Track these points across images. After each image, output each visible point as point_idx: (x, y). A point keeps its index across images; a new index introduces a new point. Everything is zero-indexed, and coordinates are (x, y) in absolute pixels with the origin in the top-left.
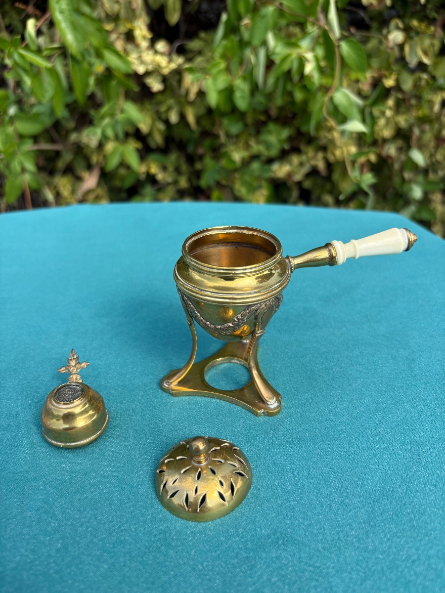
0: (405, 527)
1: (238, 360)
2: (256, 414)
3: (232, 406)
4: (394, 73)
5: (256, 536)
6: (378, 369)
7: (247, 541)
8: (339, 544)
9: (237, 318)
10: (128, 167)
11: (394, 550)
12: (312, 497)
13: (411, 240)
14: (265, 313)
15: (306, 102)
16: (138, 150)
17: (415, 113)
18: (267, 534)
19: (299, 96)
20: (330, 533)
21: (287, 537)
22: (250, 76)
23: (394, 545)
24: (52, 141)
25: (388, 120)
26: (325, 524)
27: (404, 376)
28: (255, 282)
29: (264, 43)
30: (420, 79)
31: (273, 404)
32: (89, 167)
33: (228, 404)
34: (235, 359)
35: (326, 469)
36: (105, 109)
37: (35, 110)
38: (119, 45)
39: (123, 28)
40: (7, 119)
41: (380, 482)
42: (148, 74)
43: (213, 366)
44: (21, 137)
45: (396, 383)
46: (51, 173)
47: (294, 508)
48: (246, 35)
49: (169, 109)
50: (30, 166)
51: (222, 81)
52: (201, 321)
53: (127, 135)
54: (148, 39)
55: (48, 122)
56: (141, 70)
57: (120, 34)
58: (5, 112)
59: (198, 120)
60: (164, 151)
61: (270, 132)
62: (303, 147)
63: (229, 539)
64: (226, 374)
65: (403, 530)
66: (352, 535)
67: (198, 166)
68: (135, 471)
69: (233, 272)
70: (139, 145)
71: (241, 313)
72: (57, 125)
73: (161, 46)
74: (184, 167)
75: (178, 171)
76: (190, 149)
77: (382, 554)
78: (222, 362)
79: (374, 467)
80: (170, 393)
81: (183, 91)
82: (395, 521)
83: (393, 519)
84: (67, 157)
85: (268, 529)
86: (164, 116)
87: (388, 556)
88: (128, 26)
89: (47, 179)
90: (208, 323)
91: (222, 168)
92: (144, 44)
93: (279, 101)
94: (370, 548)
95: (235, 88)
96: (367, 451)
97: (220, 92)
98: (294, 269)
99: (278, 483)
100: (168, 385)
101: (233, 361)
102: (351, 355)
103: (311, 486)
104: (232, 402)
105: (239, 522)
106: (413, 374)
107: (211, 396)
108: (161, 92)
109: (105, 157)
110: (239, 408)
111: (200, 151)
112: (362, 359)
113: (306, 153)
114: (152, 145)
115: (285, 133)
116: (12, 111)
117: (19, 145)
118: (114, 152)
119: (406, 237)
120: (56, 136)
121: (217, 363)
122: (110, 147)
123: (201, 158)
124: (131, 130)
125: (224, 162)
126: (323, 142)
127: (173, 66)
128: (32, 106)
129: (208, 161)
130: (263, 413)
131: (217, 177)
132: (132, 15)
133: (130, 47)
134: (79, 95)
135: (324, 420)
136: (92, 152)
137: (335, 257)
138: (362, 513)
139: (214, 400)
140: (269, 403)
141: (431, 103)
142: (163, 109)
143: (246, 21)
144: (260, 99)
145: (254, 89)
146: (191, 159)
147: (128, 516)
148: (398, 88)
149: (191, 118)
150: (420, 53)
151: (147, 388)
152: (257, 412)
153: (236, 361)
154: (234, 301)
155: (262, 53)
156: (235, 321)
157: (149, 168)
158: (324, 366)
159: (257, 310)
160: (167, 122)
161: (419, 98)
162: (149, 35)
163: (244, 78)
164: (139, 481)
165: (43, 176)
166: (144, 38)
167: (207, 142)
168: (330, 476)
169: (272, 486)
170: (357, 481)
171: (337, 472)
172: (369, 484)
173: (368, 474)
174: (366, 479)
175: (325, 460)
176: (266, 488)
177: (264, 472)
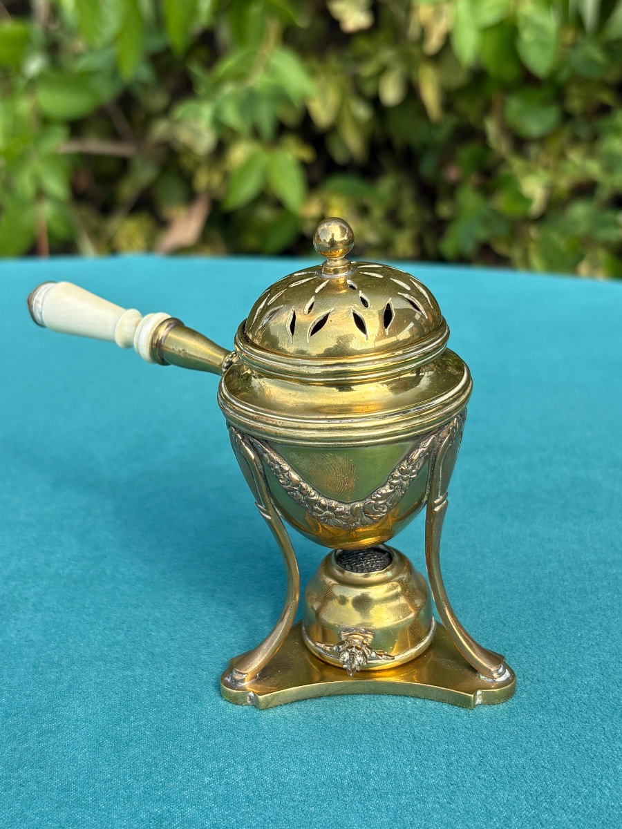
10: (279, 204)
12: (473, 800)
16: (304, 166)
24: (115, 135)
32: (191, 197)
35: (521, 761)
36: (228, 64)
37: (83, 64)
40: (21, 83)
44: (45, 121)
46: (106, 209)
47: (430, 814)
49: (383, 71)
50: (56, 186)
51: (492, 7)
53: (281, 129)
55: (106, 92)
58: (19, 69)
59: (449, 100)
60: (367, 170)
67: (444, 210)
68: (132, 718)
72: (127, 101)
74: (409, 210)
75: (394, 218)
76: (427, 167)
81: (413, 31)
84: (143, 174)
86: (368, 89)
89: (94, 221)
91: (497, 214)
95: (521, 24)
97: (486, 30)
99: (412, 771)
103: (479, 783)
105: (311, 823)
108: (364, 33)
109: (226, 176)
111: (453, 174)
114: (339, 156)
116: (35, 65)
117: (37, 140)
118: (248, 165)
120: (121, 123)
122: (239, 153)
123: (452, 190)
124: (291, 118)
125: (502, 202)
128: (78, 56)
129: (469, 199)
131: (482, 234)
134: (177, 36)
135: (547, 678)
136: (198, 165)
142: (367, 70)
146: (429, 193)
147: (97, 785)
149: (430, 95)
160: (375, 102)
164: (135, 735)
165: (86, 214)
167: (466, 153)
168: (525, 772)
169: (398, 773)
170: (580, 787)
171: (543, 767)
172: (604, 794)
173: (607, 778)
174: (602, 785)
175: (524, 744)
176: (385, 775)
177: (388, 749)
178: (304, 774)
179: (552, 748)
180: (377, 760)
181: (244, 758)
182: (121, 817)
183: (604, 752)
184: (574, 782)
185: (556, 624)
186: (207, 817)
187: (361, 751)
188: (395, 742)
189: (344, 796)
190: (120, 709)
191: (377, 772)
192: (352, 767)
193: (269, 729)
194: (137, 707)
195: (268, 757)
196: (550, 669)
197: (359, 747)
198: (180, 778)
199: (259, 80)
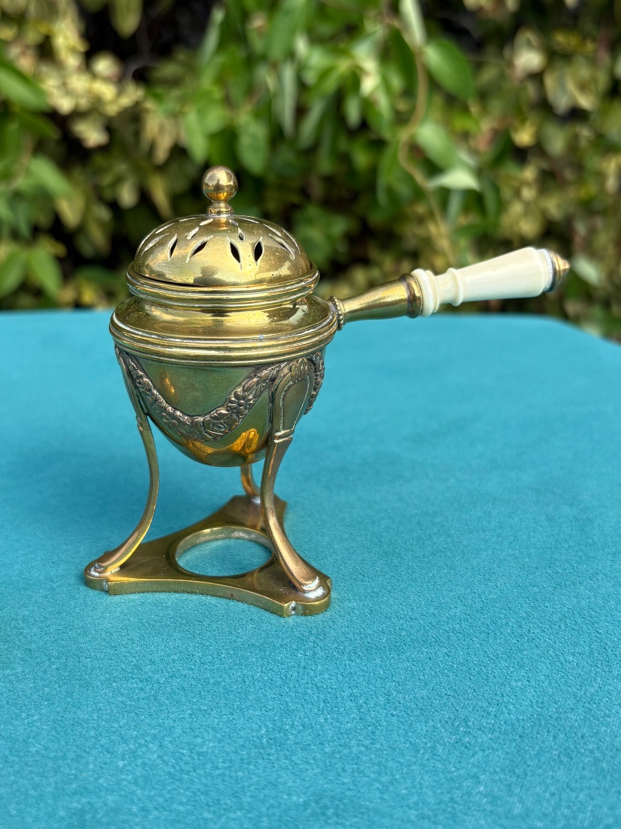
0: (585, 773)
1: (244, 531)
2: (279, 613)
3: (232, 603)
4: (528, 123)
5: (279, 807)
6: (521, 535)
7: (259, 817)
8: (453, 808)
9: (236, 396)
10: (38, 292)
11: (566, 811)
12: (396, 737)
13: (557, 268)
14: (290, 387)
15: (374, 171)
16: (60, 260)
17: (573, 194)
18: (301, 803)
19: (362, 158)
20: (434, 792)
21: (344, 804)
22: (266, 111)
23: (564, 803)
25: (527, 205)
26: (422, 779)
27: (571, 543)
28: (267, 320)
29: (291, 55)
30: (576, 137)
31: (313, 591)
33: (223, 601)
34: (239, 531)
35: (425, 692)
38: (26, 63)
39: (32, 36)
41: (532, 706)
42: (77, 114)
43: (194, 546)
45: (557, 556)
47: (358, 758)
48: (258, 44)
49: (119, 180)
51: (215, 118)
52: (165, 409)
53: (36, 230)
54: (80, 53)
56: (65, 105)
57: (28, 47)
59: (175, 203)
60: (109, 262)
61: (310, 222)
62: (374, 253)
63: (222, 816)
64: (221, 556)
65: (581, 778)
66: (479, 792)
68: (24, 715)
69: (225, 297)
70: (60, 249)
71: (243, 384)
73: (104, 65)
77: (541, 820)
78: (212, 537)
79: (519, 684)
80: (102, 590)
81: (145, 145)
82: (565, 765)
83: (561, 762)
85: (305, 793)
86: (108, 194)
87: (554, 821)
88: (43, 29)
90: (178, 413)
92: (72, 61)
93: (325, 164)
94: (516, 811)
95: (239, 131)
96: (506, 661)
97: (212, 137)
98: (344, 323)
99: (326, 719)
100: (100, 573)
101: (236, 534)
102: (468, 517)
103: (394, 719)
104: (231, 597)
105: (243, 787)
106: (590, 541)
107: (189, 590)
108: (103, 149)
110: (246, 606)
112: (489, 522)
113: (379, 265)
114: (87, 249)
115: (340, 225)
118: (9, 261)
119: (549, 261)
121: (202, 539)
122: (2, 253)
124: (44, 220)
126: (411, 243)
127: (126, 101)
130: (294, 609)
132: (50, 10)
133: (45, 69)
135: (418, 616)
137: (419, 298)
138: (499, 757)
139: (194, 597)
140: (305, 588)
141: (601, 176)
142: (107, 180)
143: (258, 22)
144: (286, 155)
145: (277, 137)
148: (538, 148)
149: (161, 196)
150: (571, 86)
151: (55, 585)
152: (282, 607)
153: (241, 534)
154: (228, 354)
155: (288, 74)
156: (232, 402)
157: (79, 294)
158: (415, 535)
159: (273, 380)
160: (114, 205)
161: (579, 167)
162: (81, 47)
163: (257, 115)
164: (31, 731)
166: (73, 50)
168: (432, 702)
169: (314, 724)
170: (487, 707)
171: (446, 694)
172: (510, 710)
173: (507, 695)
174: (505, 702)
175: (422, 677)
176: (301, 728)
177: (296, 703)
178: (220, 741)
179: (448, 676)
180: (289, 715)
181: (155, 737)
182: (37, 819)
183: (495, 673)
184: (480, 703)
185: (408, 569)
186: (132, 802)
187: (270, 710)
188: (301, 695)
189: (268, 754)
190: (9, 709)
191: (292, 726)
192: (266, 726)
193: (171, 703)
194: (27, 703)
195: (178, 731)
196: (418, 608)
197: (267, 706)
198: (91, 767)
199: (21, 183)
